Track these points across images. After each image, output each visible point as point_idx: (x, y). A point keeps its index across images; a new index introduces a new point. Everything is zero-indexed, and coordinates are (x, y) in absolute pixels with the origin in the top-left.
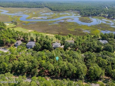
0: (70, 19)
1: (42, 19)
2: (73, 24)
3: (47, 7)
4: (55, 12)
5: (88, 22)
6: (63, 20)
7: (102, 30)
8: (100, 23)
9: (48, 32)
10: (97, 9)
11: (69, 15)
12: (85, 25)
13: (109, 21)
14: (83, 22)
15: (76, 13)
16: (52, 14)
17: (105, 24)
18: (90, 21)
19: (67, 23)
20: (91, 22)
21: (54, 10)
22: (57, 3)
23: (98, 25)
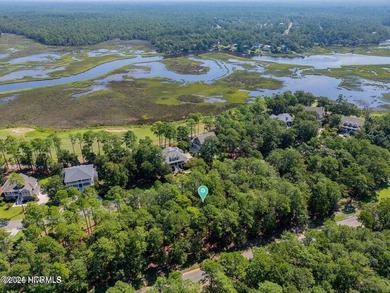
0: (138, 67)
1: (28, 79)
2: (160, 84)
3: (14, 32)
4: (63, 48)
5: (198, 73)
6: (114, 73)
7: (247, 88)
8: (231, 72)
9: (95, 122)
10: (198, 32)
11: (122, 55)
12: (197, 83)
13: (248, 63)
14: (184, 73)
15: (141, 49)
16: (58, 57)
17: (245, 73)
18: (202, 68)
19: (138, 82)
20: (206, 70)
21: (55, 44)
22: (48, 16)
23: (229, 77)
